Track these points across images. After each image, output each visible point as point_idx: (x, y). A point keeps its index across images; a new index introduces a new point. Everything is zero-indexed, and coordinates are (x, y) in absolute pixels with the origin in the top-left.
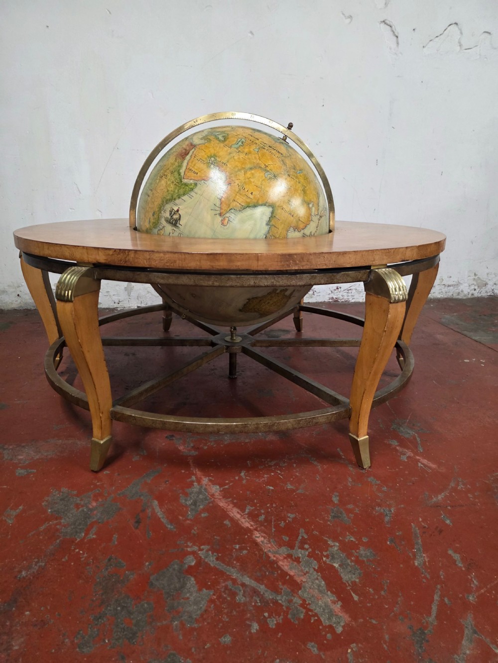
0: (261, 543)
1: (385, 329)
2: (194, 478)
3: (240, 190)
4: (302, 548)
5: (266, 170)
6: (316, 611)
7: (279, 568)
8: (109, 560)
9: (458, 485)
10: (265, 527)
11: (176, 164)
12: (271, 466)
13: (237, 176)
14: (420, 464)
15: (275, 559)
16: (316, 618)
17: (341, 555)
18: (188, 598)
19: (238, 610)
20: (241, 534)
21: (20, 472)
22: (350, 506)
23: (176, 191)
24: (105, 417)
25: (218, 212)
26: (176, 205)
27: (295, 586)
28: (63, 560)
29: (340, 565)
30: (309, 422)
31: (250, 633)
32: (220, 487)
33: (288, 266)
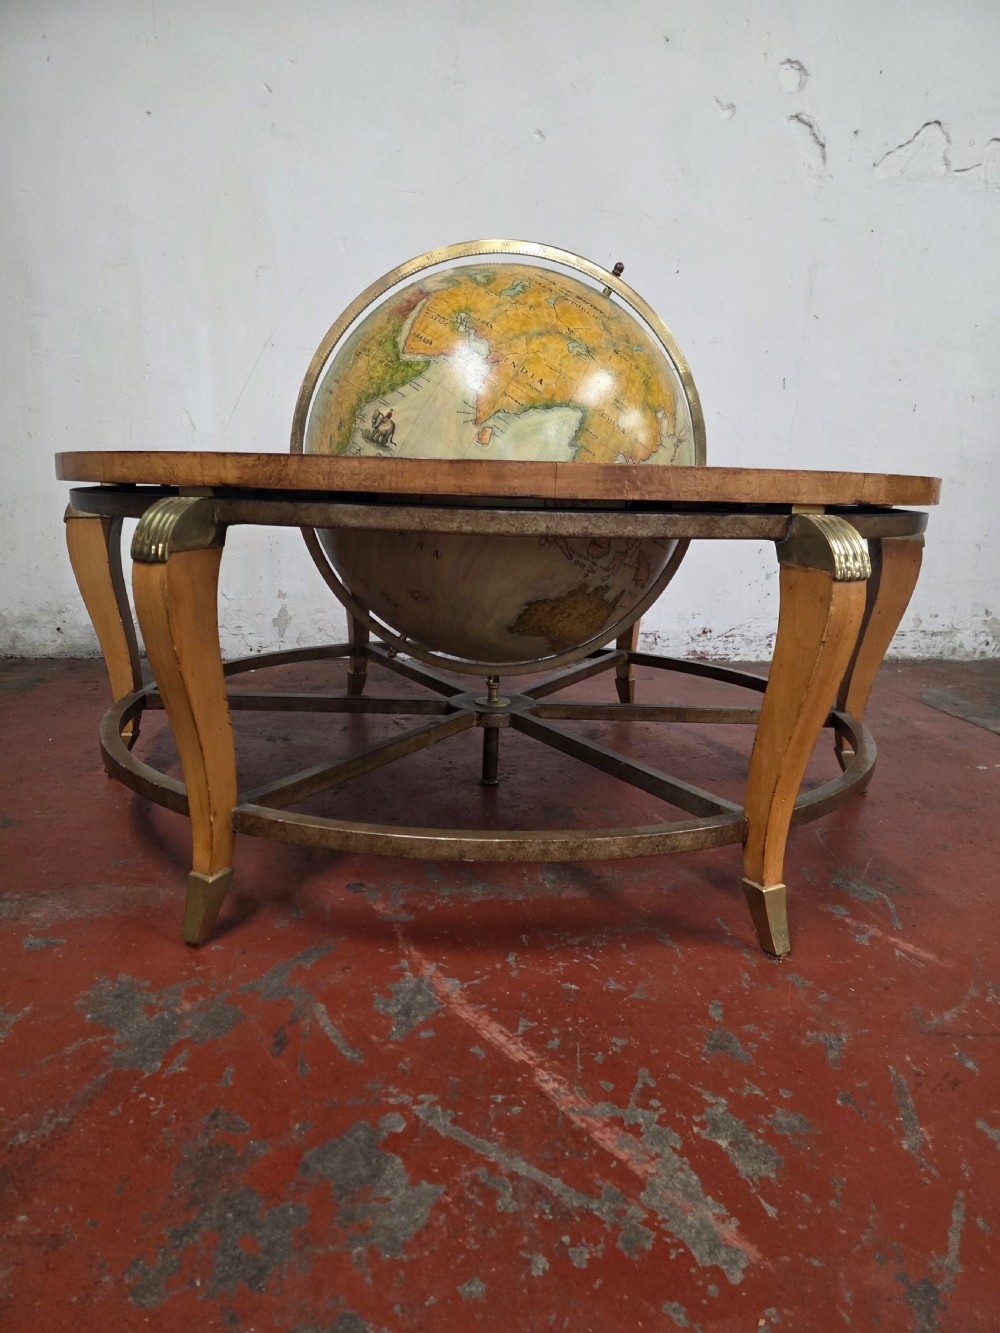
0: (552, 1093)
1: (824, 639)
2: (405, 963)
3: (517, 374)
4: (645, 1106)
5: (570, 338)
6: (680, 1236)
7: (593, 1143)
8: (214, 1116)
9: (984, 993)
10: (562, 1062)
11: (390, 327)
12: (574, 946)
13: (513, 348)
14: (897, 952)
15: (584, 1125)
16: (682, 1250)
17: (734, 1123)
18: (388, 1199)
19: (499, 1227)
20: (508, 1073)
21: (31, 941)
22: (750, 1028)
23: (388, 378)
24: (220, 823)
25: (472, 417)
26: (386, 404)
27: (631, 1183)
28: (112, 1113)
29: (731, 1144)
30: (658, 846)
31: (529, 1276)
32: (462, 982)
33: (620, 491)
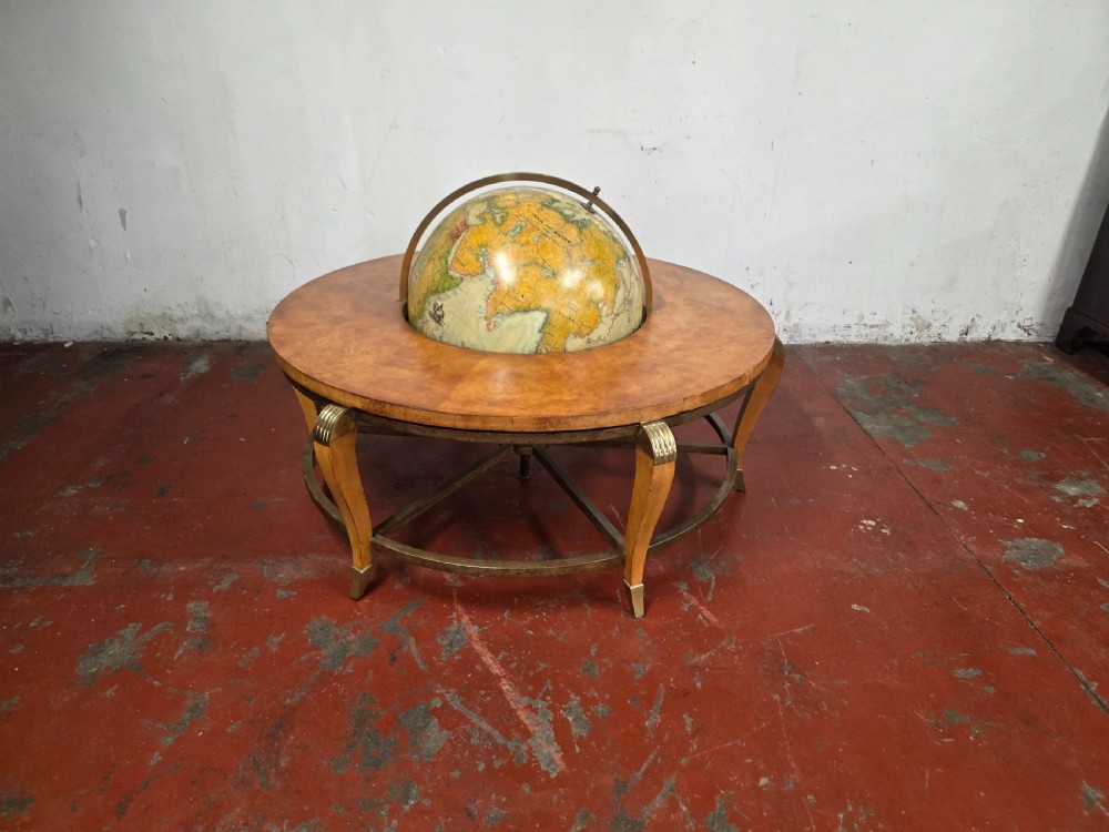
0: (506, 691)
2: (455, 614)
3: (510, 291)
4: (544, 699)
5: (543, 266)
6: (538, 758)
7: (517, 717)
8: (364, 695)
9: (729, 645)
10: (513, 675)
11: (445, 247)
12: (538, 607)
14: (700, 616)
15: (515, 707)
16: (537, 764)
17: (579, 709)
18: (429, 736)
19: (470, 750)
20: (489, 680)
21: (281, 593)
22: (605, 660)
23: (441, 284)
25: (484, 315)
26: (440, 299)
27: (526, 734)
28: (323, 692)
29: (574, 719)
30: (576, 570)
31: (477, 770)
32: (480, 628)
